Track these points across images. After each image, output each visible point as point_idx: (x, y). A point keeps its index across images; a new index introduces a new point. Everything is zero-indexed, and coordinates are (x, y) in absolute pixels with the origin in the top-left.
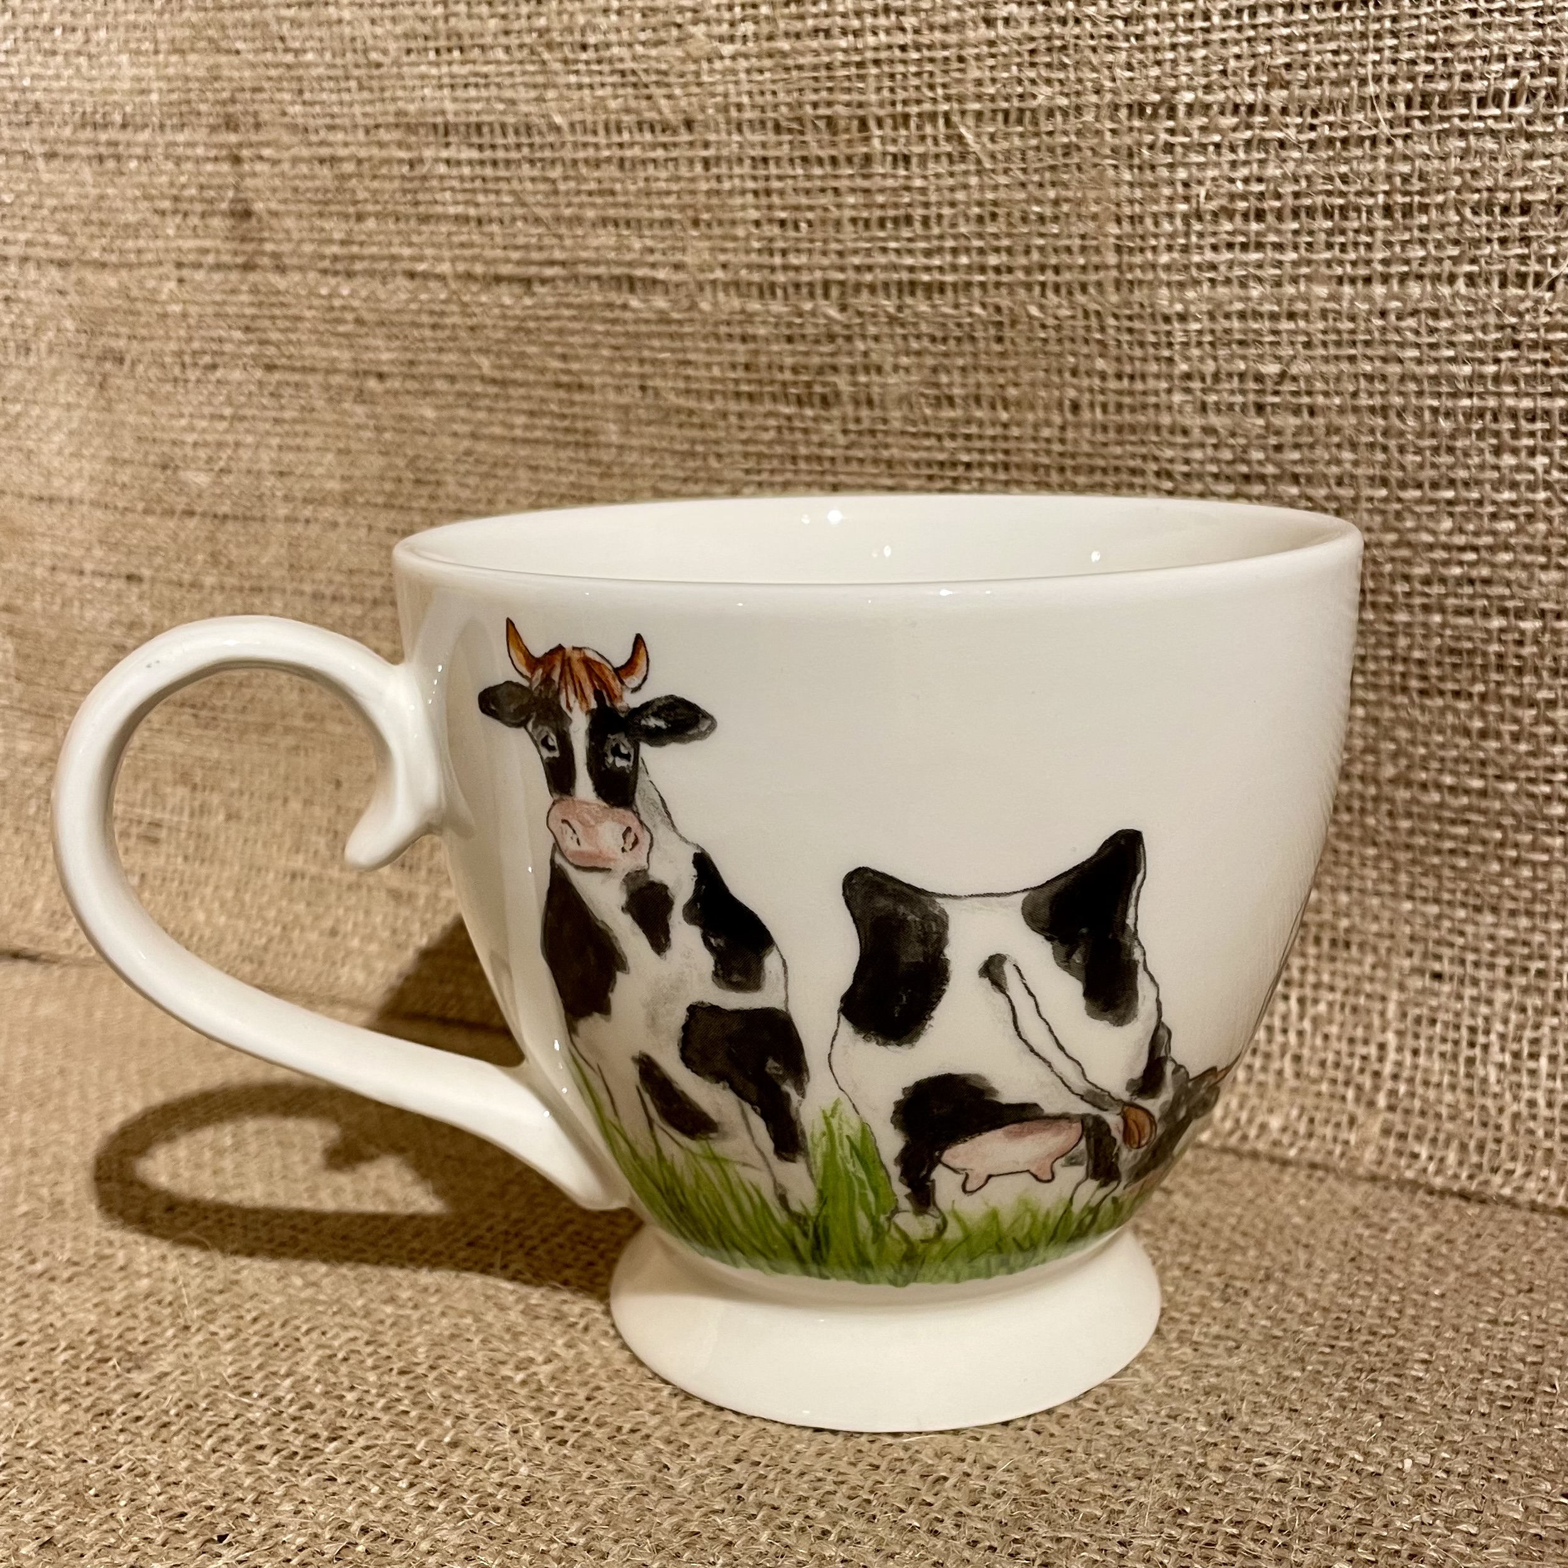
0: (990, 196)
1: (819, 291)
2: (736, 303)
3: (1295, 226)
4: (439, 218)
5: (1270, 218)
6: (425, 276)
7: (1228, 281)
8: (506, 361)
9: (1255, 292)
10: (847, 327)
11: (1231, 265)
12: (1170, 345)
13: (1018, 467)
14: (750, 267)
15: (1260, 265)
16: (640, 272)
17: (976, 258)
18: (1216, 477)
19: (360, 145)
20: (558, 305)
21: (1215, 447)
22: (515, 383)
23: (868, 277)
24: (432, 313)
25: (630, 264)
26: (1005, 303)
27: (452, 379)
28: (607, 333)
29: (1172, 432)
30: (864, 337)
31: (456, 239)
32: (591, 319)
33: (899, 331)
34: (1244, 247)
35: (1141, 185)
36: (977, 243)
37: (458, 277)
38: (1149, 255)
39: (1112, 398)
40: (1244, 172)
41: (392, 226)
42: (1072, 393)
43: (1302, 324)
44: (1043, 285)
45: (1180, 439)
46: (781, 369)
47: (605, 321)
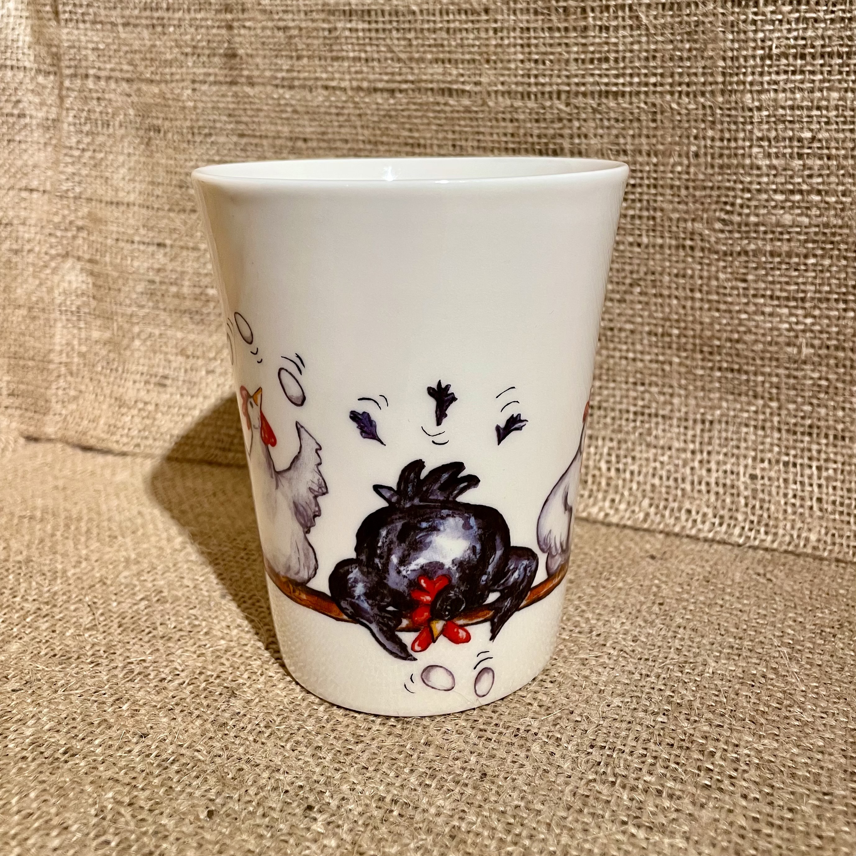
0: (653, 47)
1: (555, 96)
2: (508, 102)
3: (821, 62)
4: (343, 59)
5: (808, 58)
6: (334, 88)
7: (784, 91)
8: (378, 132)
9: (798, 96)
10: (570, 114)
11: (786, 81)
12: (752, 123)
13: (662, 186)
14: (517, 84)
15: (802, 82)
16: (455, 87)
17: (643, 79)
18: (775, 191)
19: (301, 20)
20: (408, 104)
21: (775, 176)
22: (382, 143)
23: (583, 89)
24: (337, 107)
25: (450, 82)
26: (658, 101)
27: (346, 141)
28: (435, 118)
29: (751, 168)
30: (578, 119)
31: (353, 69)
32: (427, 111)
33: (599, 116)
34: (794, 73)
35: (738, 41)
36: (644, 71)
37: (352, 89)
38: (741, 77)
39: (717, 150)
40: (795, 34)
41: (317, 62)
42: (694, 148)
43: (824, 112)
44: (680, 93)
45: (755, 172)
46: (532, 136)
47: (434, 111)
